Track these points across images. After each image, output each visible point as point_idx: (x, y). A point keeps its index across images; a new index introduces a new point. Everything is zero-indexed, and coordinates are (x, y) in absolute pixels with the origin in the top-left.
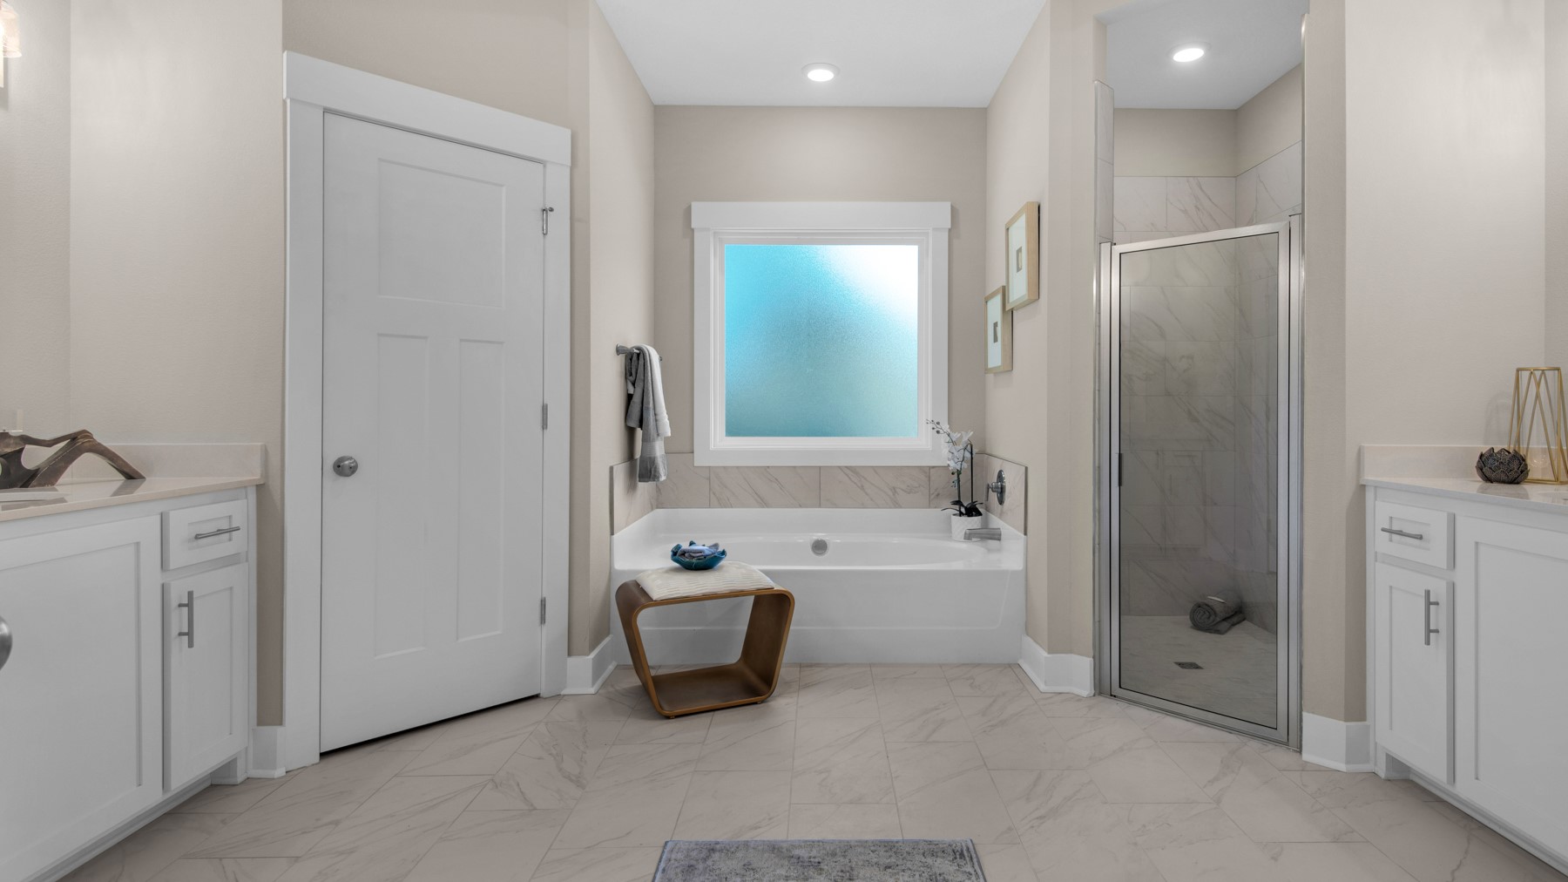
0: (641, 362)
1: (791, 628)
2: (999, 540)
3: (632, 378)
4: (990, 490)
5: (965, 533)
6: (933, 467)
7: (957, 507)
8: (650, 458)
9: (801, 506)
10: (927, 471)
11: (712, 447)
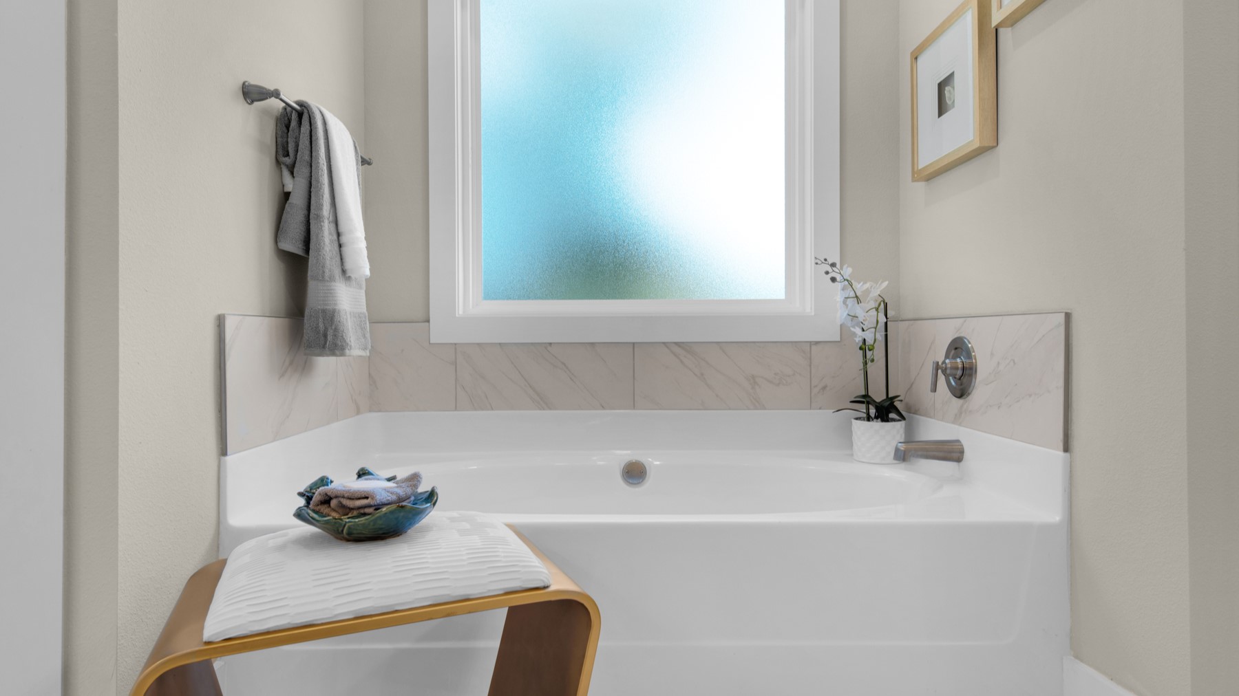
0: (305, 128)
1: (601, 643)
2: (959, 460)
3: (288, 160)
4: (940, 371)
5: (897, 450)
6: (817, 343)
7: (863, 407)
8: (324, 311)
9: (603, 408)
10: (808, 348)
11: (460, 311)
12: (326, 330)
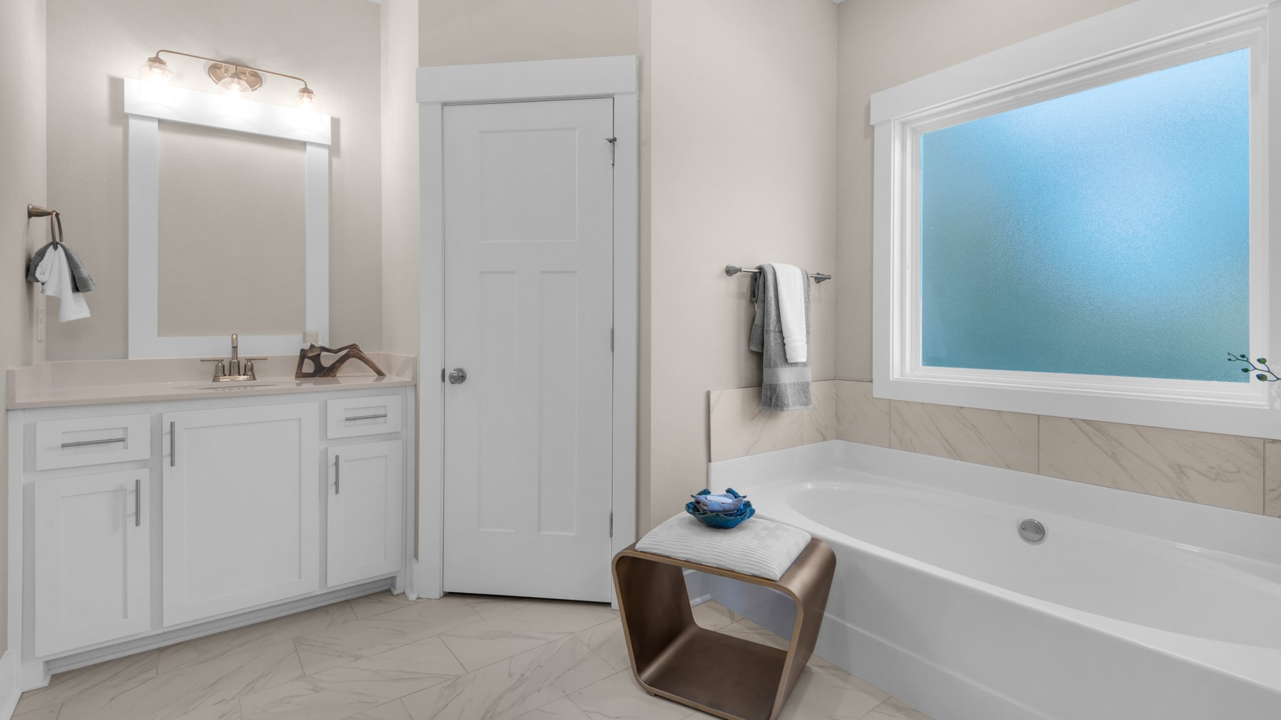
0: (761, 282)
8: (771, 385)
9: (1008, 467)
10: (1259, 445)
11: (891, 379)
12: (772, 396)
